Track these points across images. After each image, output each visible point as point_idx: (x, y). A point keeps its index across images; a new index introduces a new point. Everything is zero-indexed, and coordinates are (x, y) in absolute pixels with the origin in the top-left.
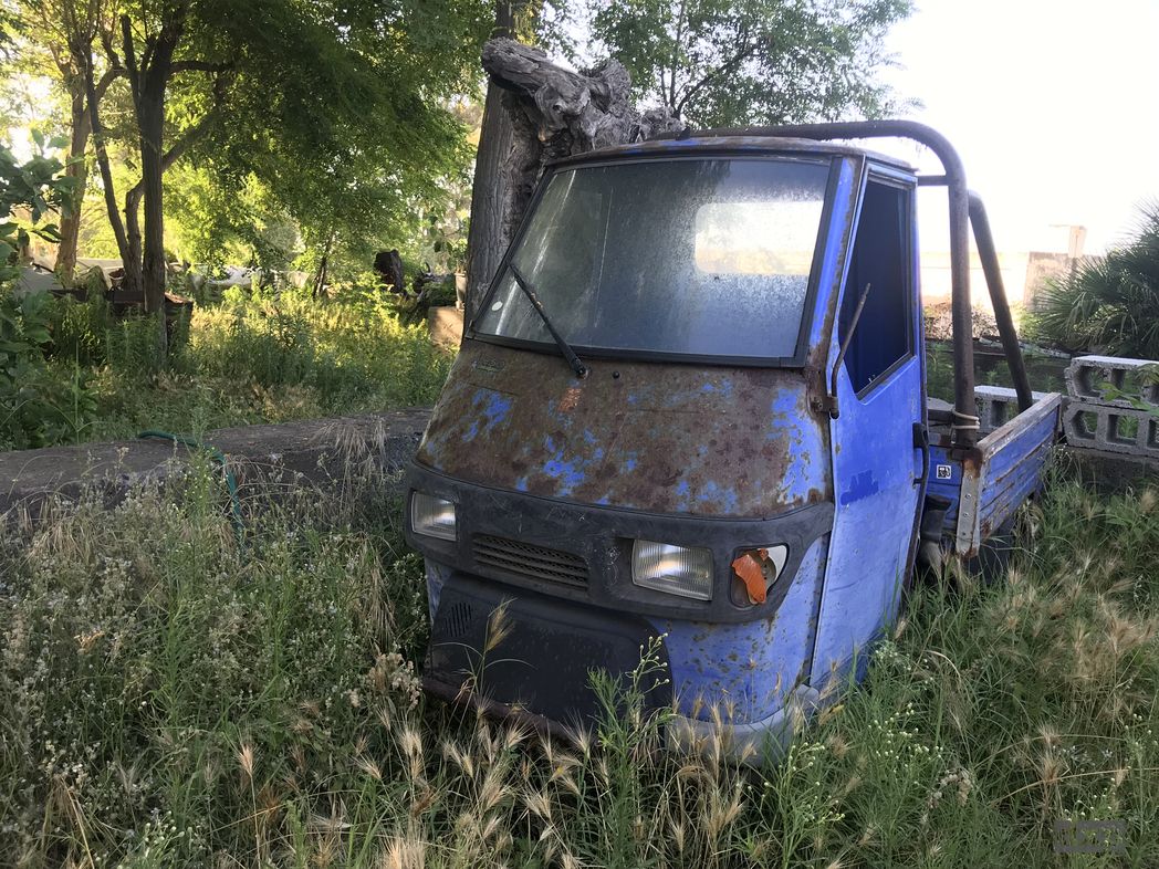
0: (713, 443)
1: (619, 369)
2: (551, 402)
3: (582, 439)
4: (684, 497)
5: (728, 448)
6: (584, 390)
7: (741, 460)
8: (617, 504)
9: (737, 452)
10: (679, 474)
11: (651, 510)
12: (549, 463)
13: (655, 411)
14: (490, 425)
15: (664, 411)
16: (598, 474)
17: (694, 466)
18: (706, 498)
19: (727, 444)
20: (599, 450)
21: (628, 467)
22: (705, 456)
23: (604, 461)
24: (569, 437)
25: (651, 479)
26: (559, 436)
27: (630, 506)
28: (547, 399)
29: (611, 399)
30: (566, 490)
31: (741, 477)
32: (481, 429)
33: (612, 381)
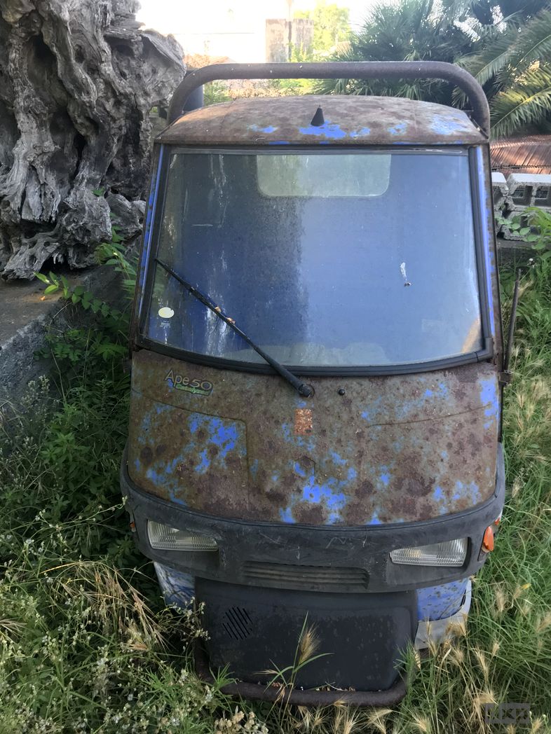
0: (450, 446)
1: (342, 384)
2: (284, 426)
3: (331, 461)
4: (442, 501)
5: (461, 447)
6: (313, 410)
7: (473, 454)
8: (389, 522)
9: (469, 448)
10: (432, 481)
11: (420, 520)
12: (306, 489)
13: (391, 424)
14: (223, 454)
15: (399, 424)
16: (357, 492)
17: (442, 472)
18: (458, 497)
19: (460, 443)
20: (351, 470)
21: (383, 482)
22: (447, 459)
23: (358, 479)
24: (317, 461)
25: (410, 491)
26: (306, 460)
27: (401, 521)
28: (277, 422)
29: (345, 417)
30: (333, 515)
31: (476, 470)
32: (212, 458)
33: (339, 398)
